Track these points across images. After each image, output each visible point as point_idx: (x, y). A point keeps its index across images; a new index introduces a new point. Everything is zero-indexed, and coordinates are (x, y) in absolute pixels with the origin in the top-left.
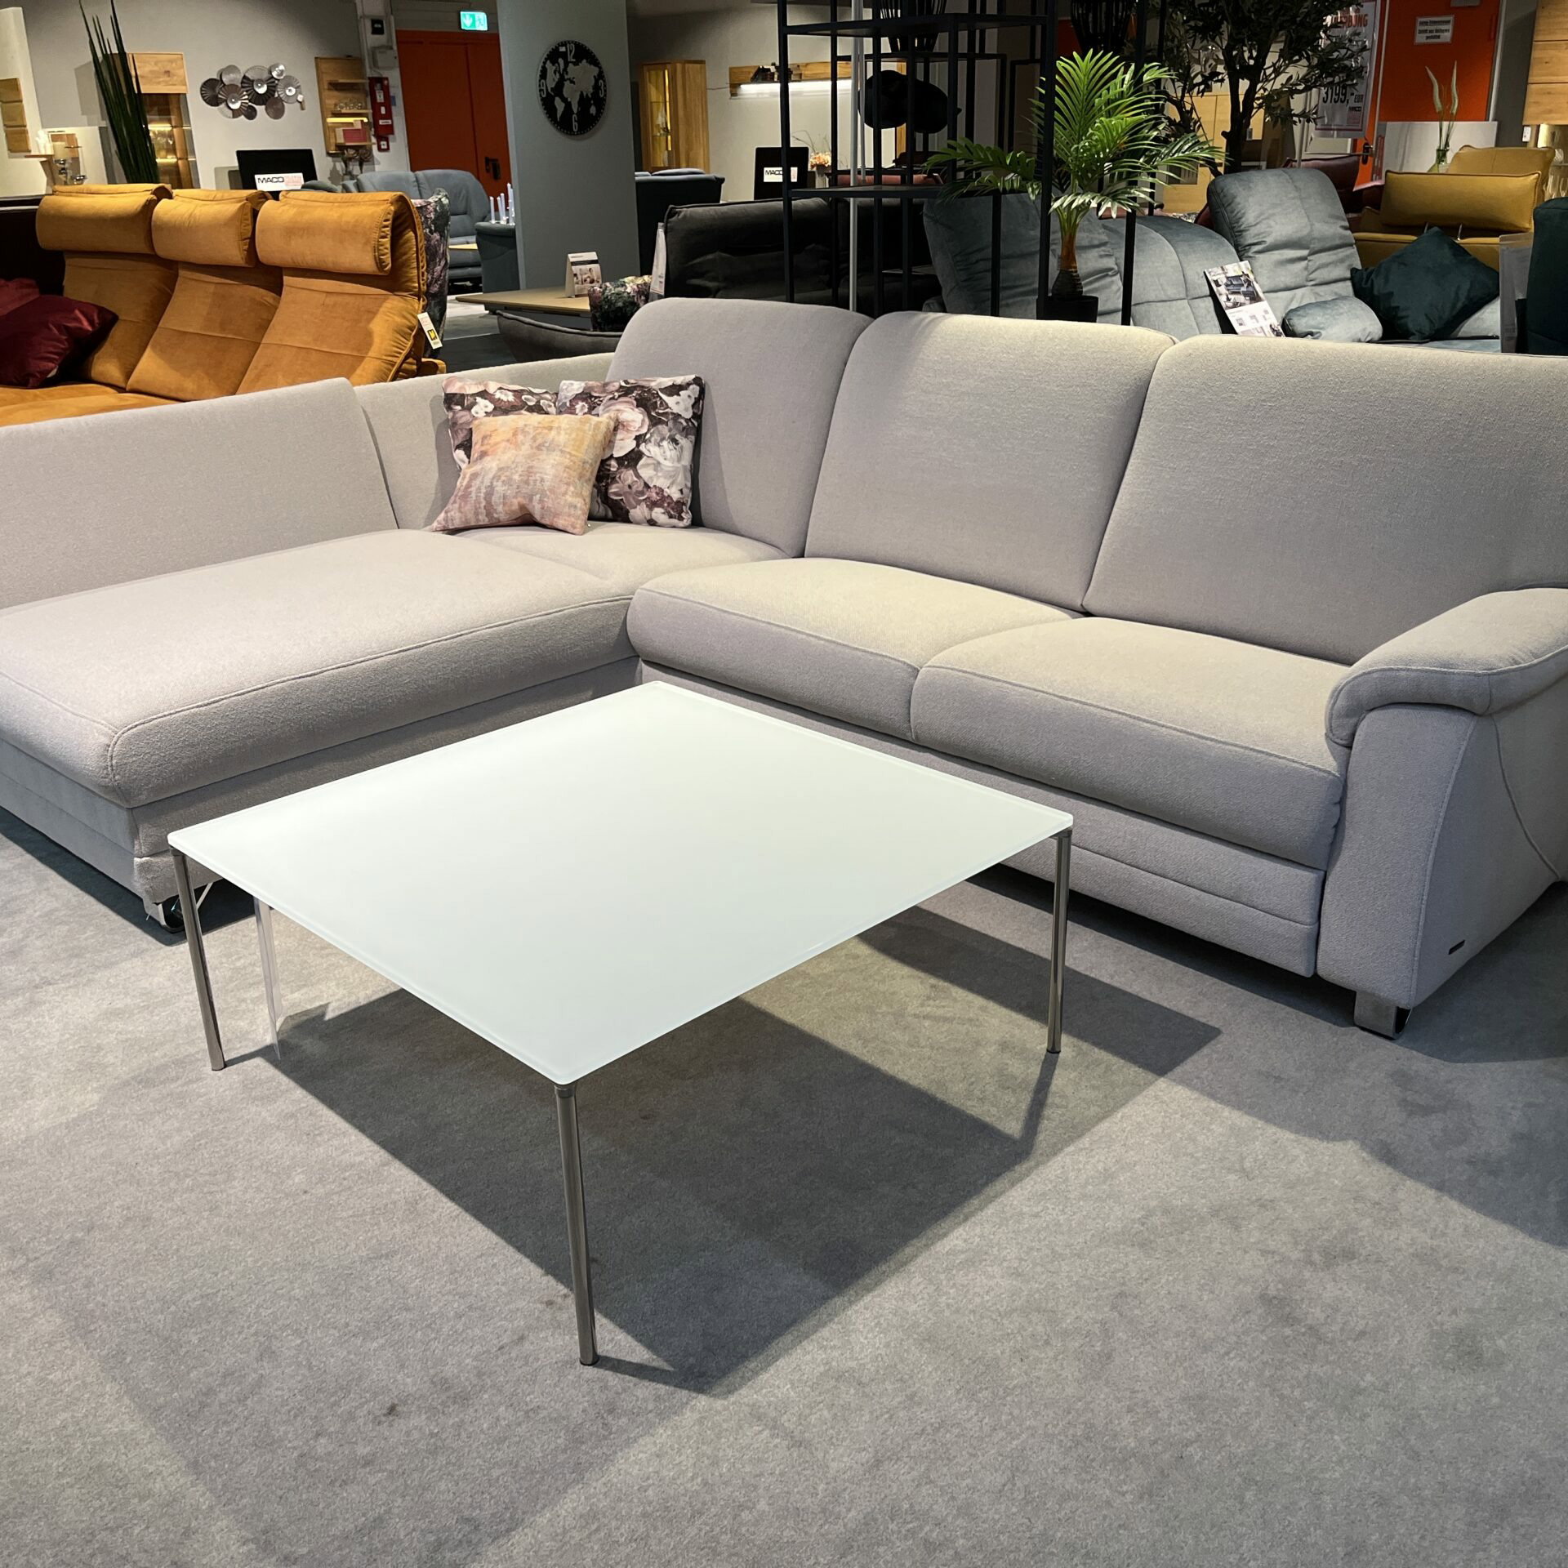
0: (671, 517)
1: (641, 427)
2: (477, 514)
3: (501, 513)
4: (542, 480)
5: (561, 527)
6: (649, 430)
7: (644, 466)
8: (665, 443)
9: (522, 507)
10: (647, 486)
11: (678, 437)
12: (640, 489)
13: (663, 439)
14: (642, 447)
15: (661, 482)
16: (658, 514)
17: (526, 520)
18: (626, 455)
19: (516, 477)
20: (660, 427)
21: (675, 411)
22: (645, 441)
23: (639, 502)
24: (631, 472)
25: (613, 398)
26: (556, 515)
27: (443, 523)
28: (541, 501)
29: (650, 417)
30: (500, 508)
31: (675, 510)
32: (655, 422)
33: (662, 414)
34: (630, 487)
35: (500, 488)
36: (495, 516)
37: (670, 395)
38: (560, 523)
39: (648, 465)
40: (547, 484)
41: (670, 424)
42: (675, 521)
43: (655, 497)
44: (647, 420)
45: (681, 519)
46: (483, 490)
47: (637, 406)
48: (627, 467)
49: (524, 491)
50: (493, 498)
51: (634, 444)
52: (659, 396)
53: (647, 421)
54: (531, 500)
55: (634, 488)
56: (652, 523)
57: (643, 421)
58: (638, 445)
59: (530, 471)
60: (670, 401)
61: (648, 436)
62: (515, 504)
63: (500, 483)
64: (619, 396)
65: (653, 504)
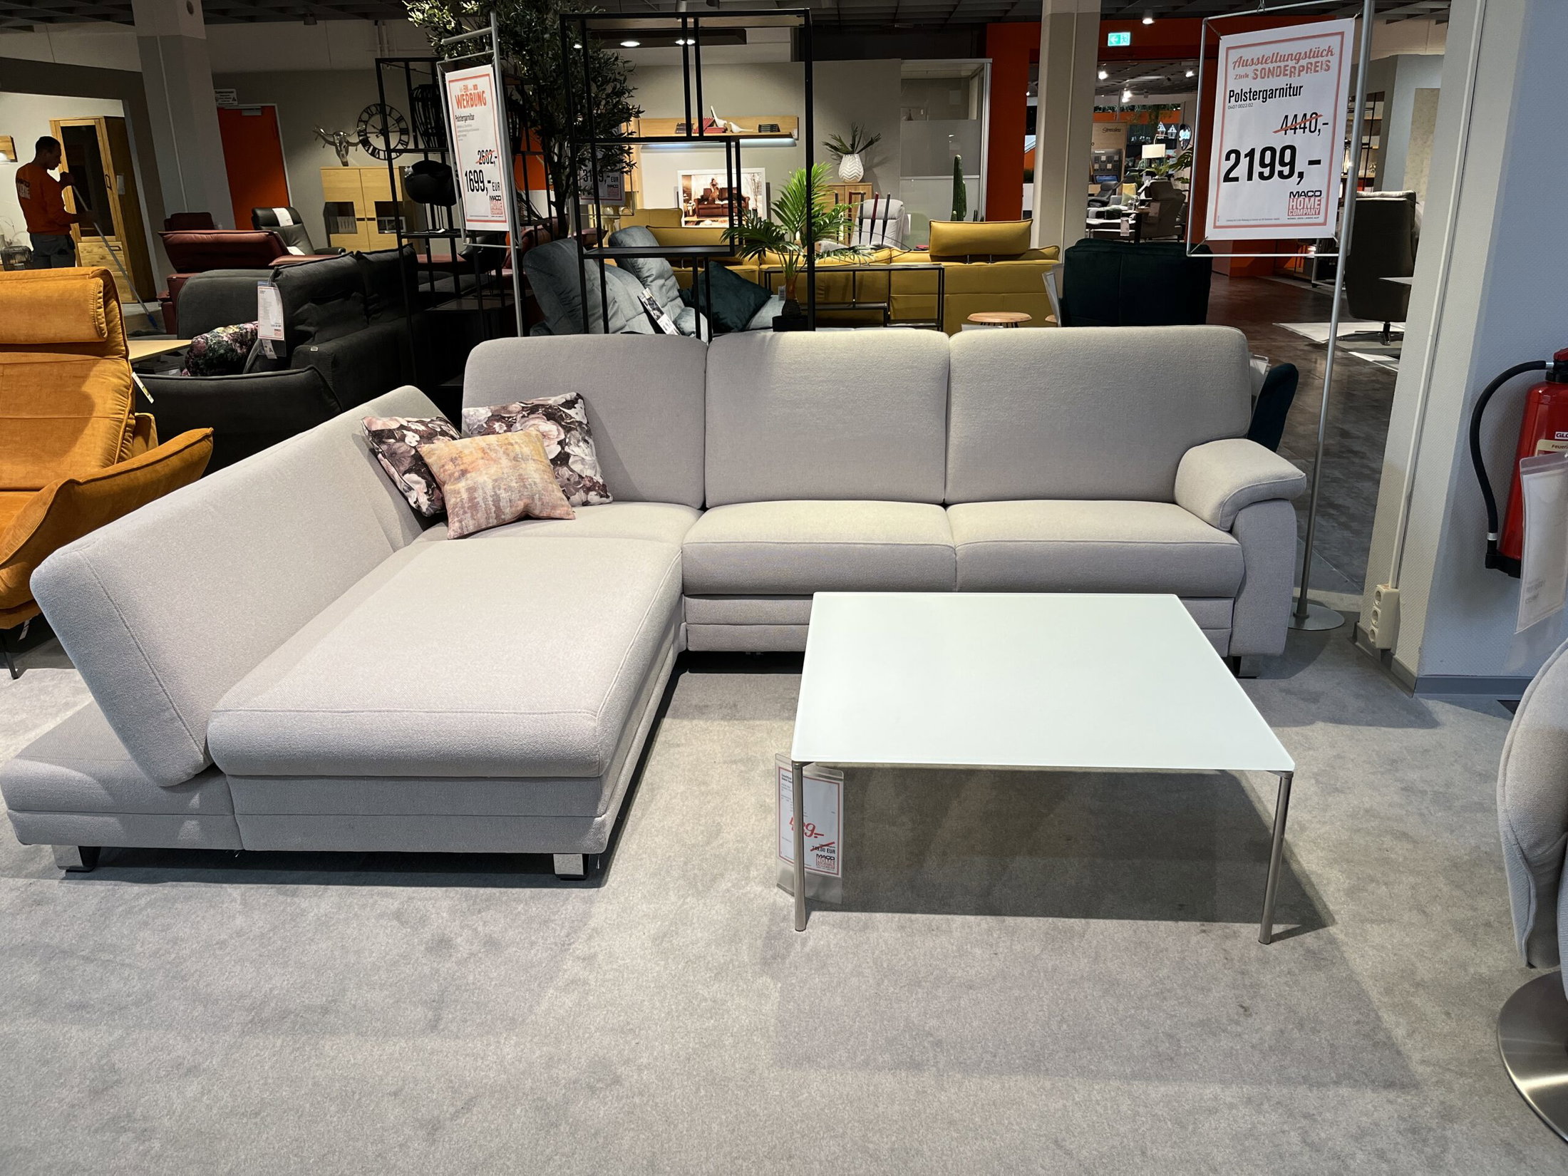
0: (601, 496)
1: (559, 434)
2: (488, 518)
3: (508, 513)
4: (535, 484)
5: (558, 516)
6: (566, 436)
7: (575, 462)
8: (581, 444)
9: (526, 506)
10: (580, 476)
11: (587, 438)
12: (577, 479)
13: (579, 441)
14: (567, 449)
15: (588, 472)
16: (593, 496)
17: (526, 516)
18: (556, 457)
19: (514, 484)
20: (573, 432)
21: (578, 420)
22: (567, 444)
23: (577, 490)
24: (565, 468)
25: (523, 416)
26: (554, 507)
27: (459, 531)
28: (540, 499)
29: (562, 426)
30: (507, 510)
31: (603, 491)
32: (568, 429)
33: (571, 423)
34: (568, 479)
35: (504, 495)
36: (503, 517)
37: (569, 408)
38: (557, 513)
40: (540, 486)
41: (578, 428)
42: (604, 499)
43: (588, 484)
44: (560, 428)
45: (608, 497)
46: (490, 499)
47: (548, 420)
48: (561, 465)
49: (525, 493)
50: (501, 504)
51: (559, 448)
52: (561, 410)
53: (562, 431)
54: (533, 499)
55: (572, 479)
56: (586, 504)
57: (558, 430)
58: (563, 448)
59: (521, 478)
60: (571, 412)
61: (567, 440)
62: (520, 505)
63: (502, 491)
64: (528, 414)
65: (588, 490)
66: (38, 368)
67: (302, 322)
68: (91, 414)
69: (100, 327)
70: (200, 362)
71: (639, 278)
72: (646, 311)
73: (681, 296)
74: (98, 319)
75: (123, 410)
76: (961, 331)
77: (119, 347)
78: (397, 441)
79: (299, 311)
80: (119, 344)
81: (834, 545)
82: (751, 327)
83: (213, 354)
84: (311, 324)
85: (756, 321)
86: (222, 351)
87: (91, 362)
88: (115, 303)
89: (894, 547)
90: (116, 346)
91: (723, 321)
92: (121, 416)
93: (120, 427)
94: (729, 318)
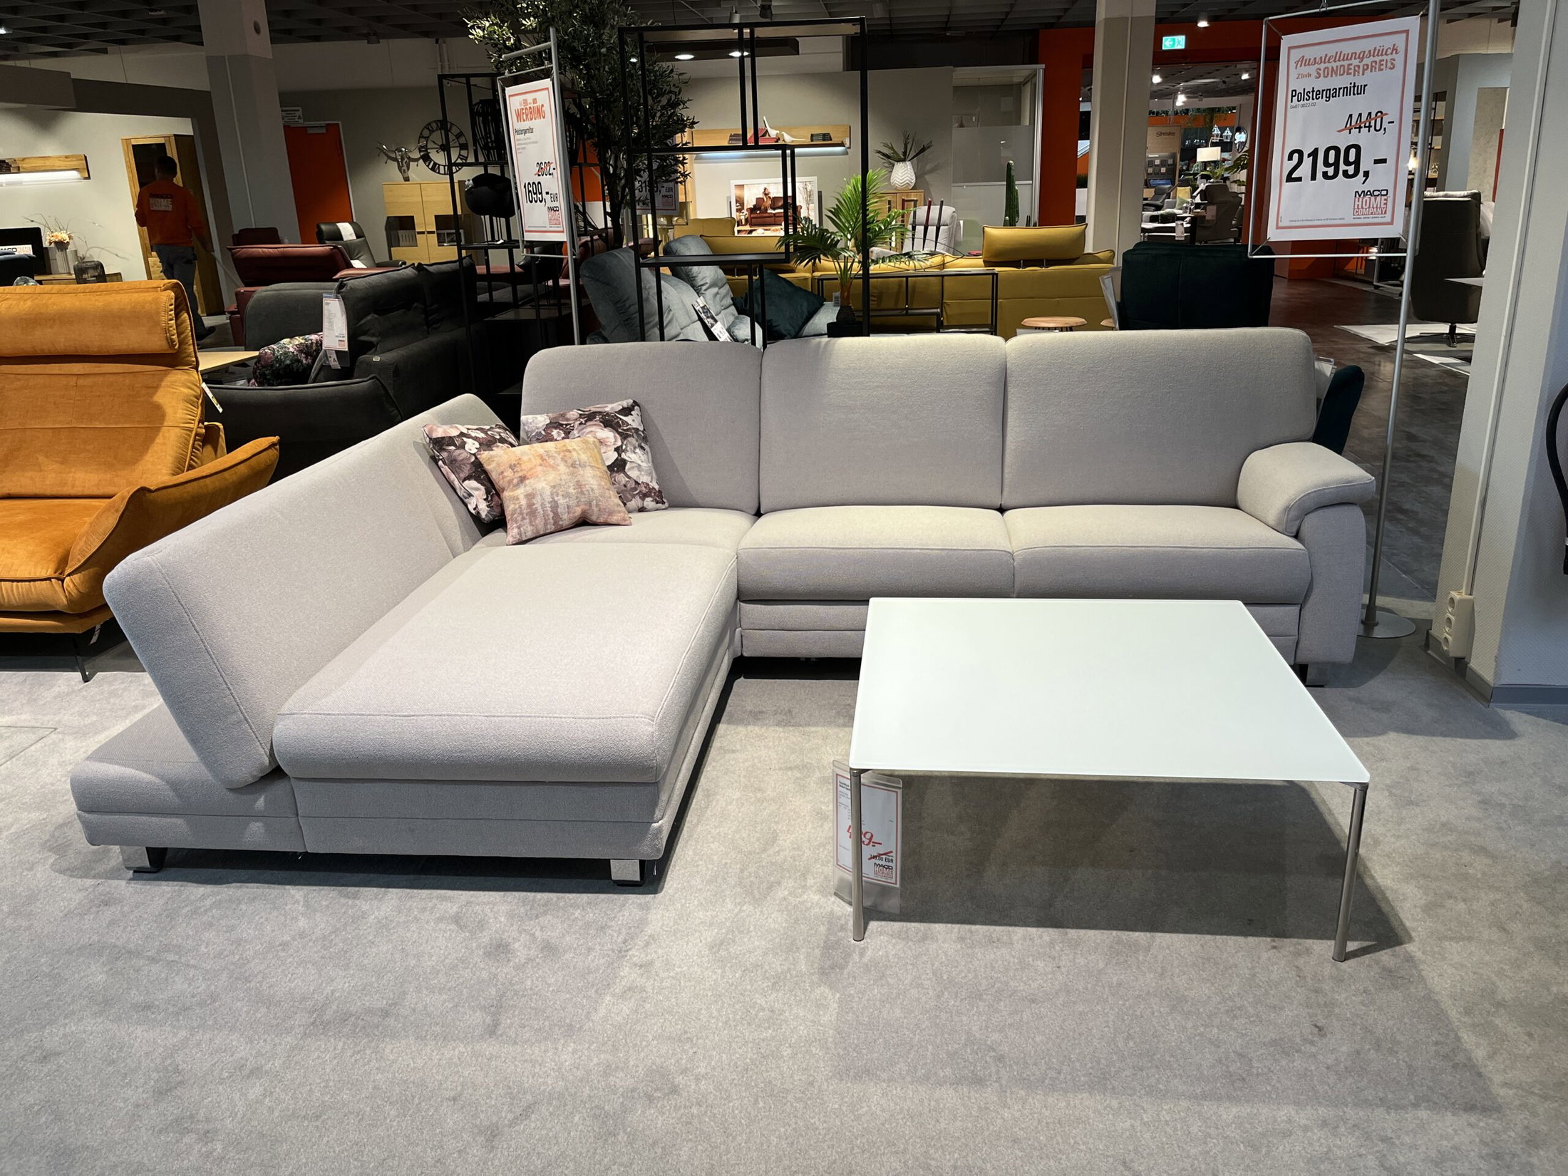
0: (657, 502)
1: (616, 441)
2: (546, 524)
3: (566, 519)
4: (592, 490)
5: (616, 523)
6: (622, 443)
7: (629, 469)
8: (637, 450)
9: (584, 512)
10: (637, 483)
11: (643, 445)
12: (633, 486)
13: (635, 448)
14: (623, 455)
15: (644, 479)
16: (649, 502)
17: (583, 522)
18: (613, 463)
19: (571, 490)
20: (629, 439)
21: (635, 427)
22: (623, 451)
23: (634, 496)
24: (622, 475)
25: (581, 424)
26: (611, 514)
27: (518, 537)
28: (597, 505)
29: (619, 433)
30: (565, 517)
31: (659, 497)
32: (624, 436)
33: (627, 430)
34: (625, 486)
35: (561, 501)
36: (561, 523)
37: (626, 415)
38: (614, 519)
39: (633, 468)
40: (597, 492)
41: (635, 435)
42: (660, 505)
43: (644, 490)
44: (617, 435)
45: (663, 503)
46: (548, 505)
47: (605, 427)
48: (617, 472)
49: (583, 500)
50: (559, 510)
51: (615, 455)
52: (618, 417)
53: (618, 437)
54: (590, 505)
55: (628, 486)
56: (642, 510)
57: (615, 437)
58: (620, 455)
59: (579, 485)
60: (628, 419)
61: (624, 447)
62: (578, 511)
63: (560, 497)
64: (586, 421)
65: (644, 496)
66: (112, 379)
67: (365, 333)
68: (162, 423)
69: (171, 339)
70: (267, 372)
71: (693, 286)
72: (700, 319)
73: (734, 304)
74: (169, 331)
75: (193, 420)
76: (1016, 335)
77: (189, 358)
78: (458, 448)
79: (362, 322)
80: (189, 355)
81: (890, 551)
82: (804, 335)
83: (280, 364)
84: (373, 335)
85: (809, 328)
86: (288, 362)
87: (163, 372)
88: (186, 315)
89: (951, 553)
90: (188, 356)
91: (777, 328)
92: (191, 426)
93: (190, 436)
94: (783, 326)
